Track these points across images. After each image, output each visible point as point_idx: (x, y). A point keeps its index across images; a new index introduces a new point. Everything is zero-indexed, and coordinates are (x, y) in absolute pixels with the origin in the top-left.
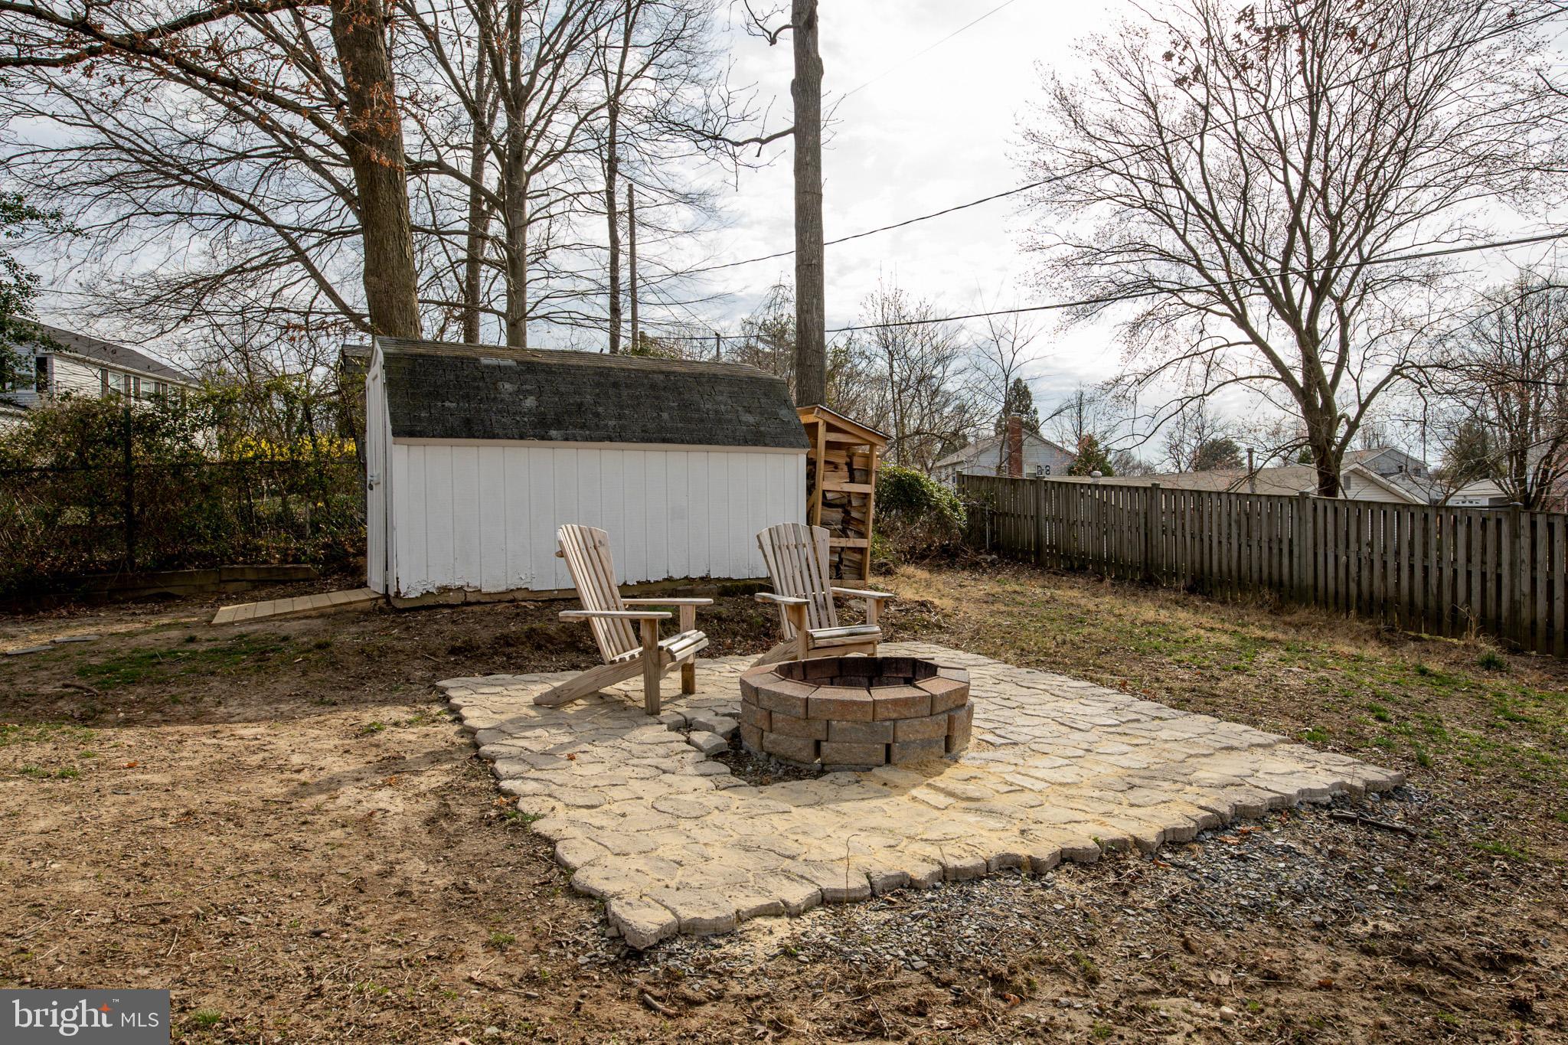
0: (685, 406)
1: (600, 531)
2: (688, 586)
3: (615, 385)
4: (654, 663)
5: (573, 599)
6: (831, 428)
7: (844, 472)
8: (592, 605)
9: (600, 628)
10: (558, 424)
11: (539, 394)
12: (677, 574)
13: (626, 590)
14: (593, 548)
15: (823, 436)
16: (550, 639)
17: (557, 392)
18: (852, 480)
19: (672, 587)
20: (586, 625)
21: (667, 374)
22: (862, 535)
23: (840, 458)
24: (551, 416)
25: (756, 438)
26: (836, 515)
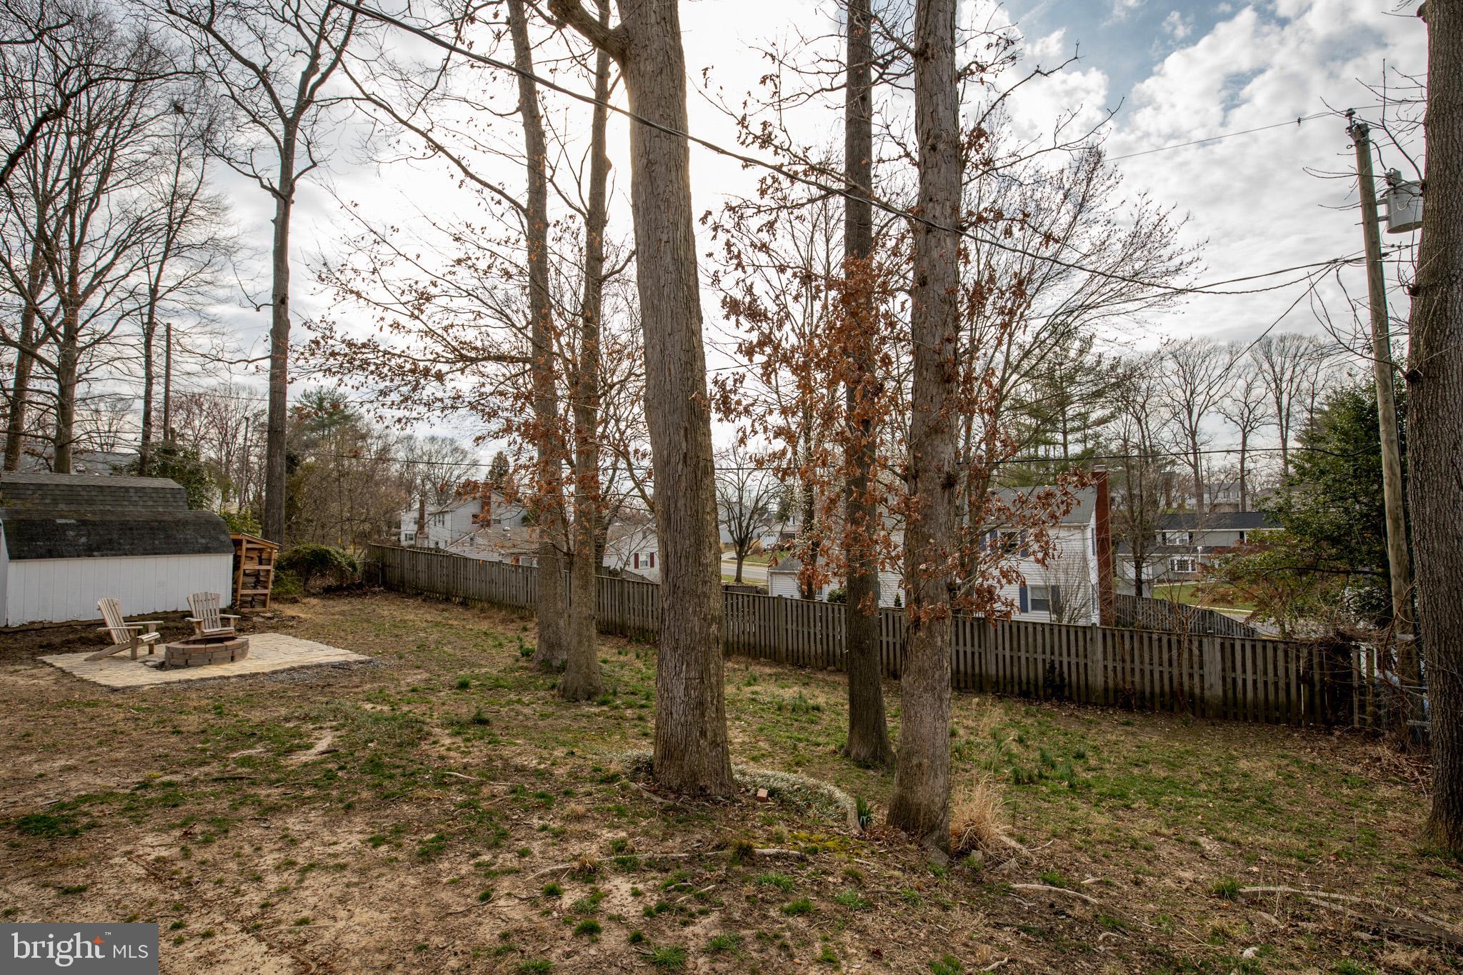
0: (168, 537)
1: (116, 600)
2: (155, 616)
3: (131, 529)
4: (135, 643)
5: (103, 624)
6: (249, 542)
7: (257, 560)
8: (111, 625)
9: (114, 634)
10: (98, 549)
11: (89, 535)
12: (159, 610)
13: (126, 619)
14: (113, 606)
15: (245, 545)
16: (90, 640)
17: (98, 534)
18: (260, 563)
19: (142, 617)
20: (109, 634)
21: (160, 522)
22: (266, 588)
23: (255, 554)
24: (94, 546)
25: (206, 550)
26: (252, 580)
